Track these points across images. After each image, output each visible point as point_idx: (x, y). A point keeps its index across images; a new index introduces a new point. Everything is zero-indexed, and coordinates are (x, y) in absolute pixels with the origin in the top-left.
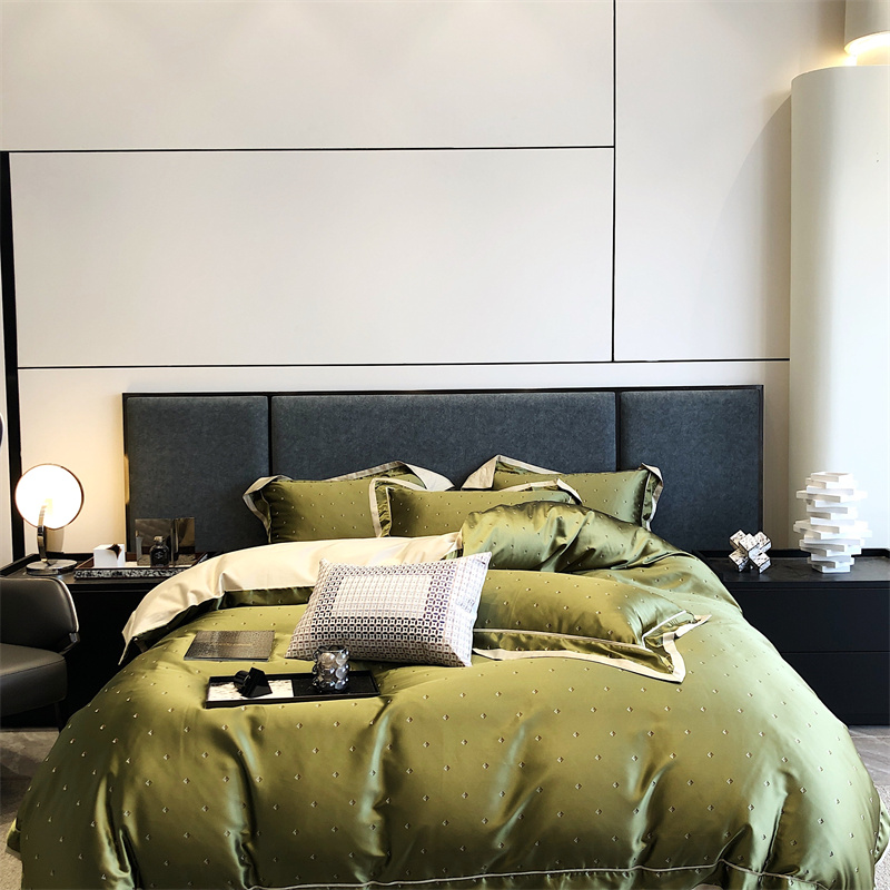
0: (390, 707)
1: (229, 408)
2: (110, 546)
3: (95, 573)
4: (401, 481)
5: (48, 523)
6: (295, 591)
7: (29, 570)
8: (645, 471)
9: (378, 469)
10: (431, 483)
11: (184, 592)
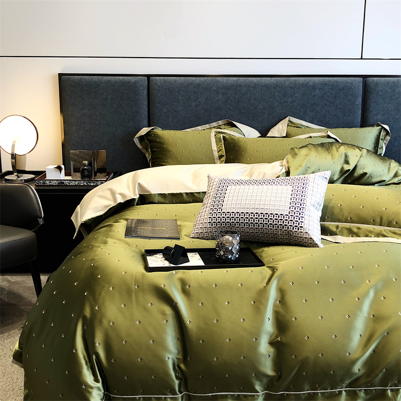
0: (277, 274)
1: (124, 84)
2: (56, 166)
3: (47, 182)
4: (230, 132)
5: (18, 152)
6: (184, 195)
7: (6, 180)
8: (380, 127)
9: (214, 124)
10: (247, 133)
11: (113, 194)
